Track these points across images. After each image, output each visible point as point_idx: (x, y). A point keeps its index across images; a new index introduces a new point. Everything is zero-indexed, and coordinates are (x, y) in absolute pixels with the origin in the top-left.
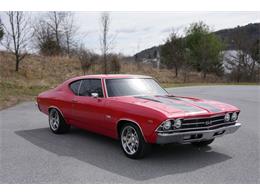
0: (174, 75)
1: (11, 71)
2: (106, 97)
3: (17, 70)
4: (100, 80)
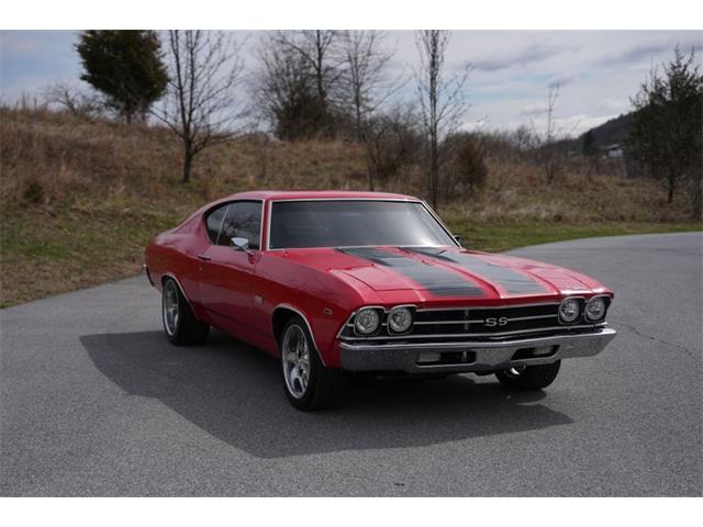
0: (664, 195)
1: (171, 182)
2: (264, 249)
3: (186, 178)
4: (261, 202)
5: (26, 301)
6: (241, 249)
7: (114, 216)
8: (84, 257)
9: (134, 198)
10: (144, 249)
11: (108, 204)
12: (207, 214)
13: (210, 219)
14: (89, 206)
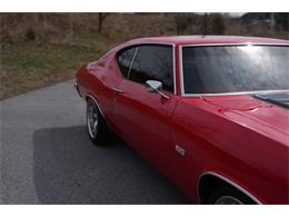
2: (179, 93)
3: (100, 30)
4: (171, 46)
5: (16, 95)
6: (154, 91)
7: (67, 46)
8: (52, 67)
9: (77, 38)
10: (76, 72)
11: (66, 41)
12: (119, 54)
13: (120, 58)
14: (56, 41)
